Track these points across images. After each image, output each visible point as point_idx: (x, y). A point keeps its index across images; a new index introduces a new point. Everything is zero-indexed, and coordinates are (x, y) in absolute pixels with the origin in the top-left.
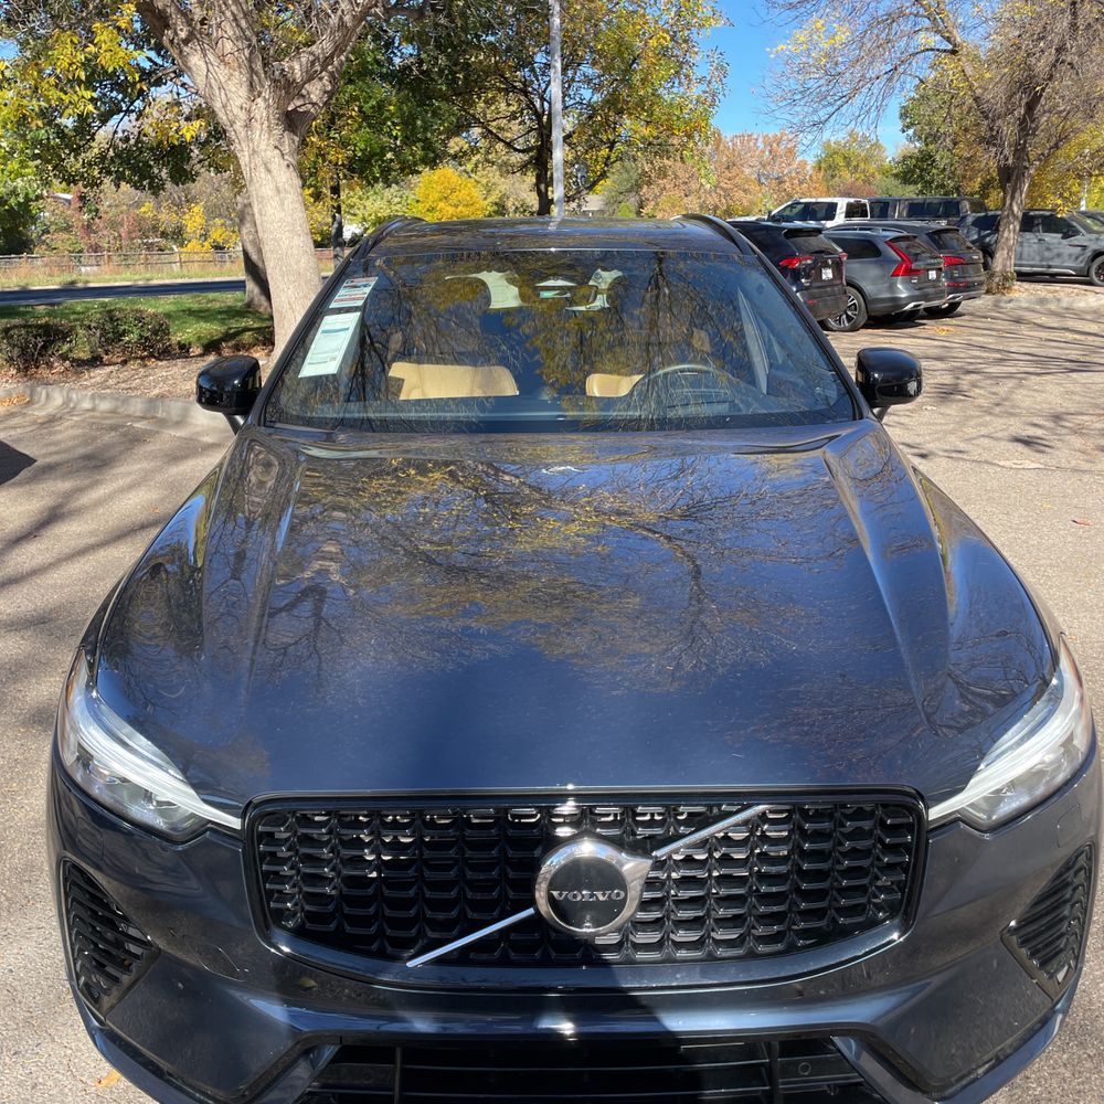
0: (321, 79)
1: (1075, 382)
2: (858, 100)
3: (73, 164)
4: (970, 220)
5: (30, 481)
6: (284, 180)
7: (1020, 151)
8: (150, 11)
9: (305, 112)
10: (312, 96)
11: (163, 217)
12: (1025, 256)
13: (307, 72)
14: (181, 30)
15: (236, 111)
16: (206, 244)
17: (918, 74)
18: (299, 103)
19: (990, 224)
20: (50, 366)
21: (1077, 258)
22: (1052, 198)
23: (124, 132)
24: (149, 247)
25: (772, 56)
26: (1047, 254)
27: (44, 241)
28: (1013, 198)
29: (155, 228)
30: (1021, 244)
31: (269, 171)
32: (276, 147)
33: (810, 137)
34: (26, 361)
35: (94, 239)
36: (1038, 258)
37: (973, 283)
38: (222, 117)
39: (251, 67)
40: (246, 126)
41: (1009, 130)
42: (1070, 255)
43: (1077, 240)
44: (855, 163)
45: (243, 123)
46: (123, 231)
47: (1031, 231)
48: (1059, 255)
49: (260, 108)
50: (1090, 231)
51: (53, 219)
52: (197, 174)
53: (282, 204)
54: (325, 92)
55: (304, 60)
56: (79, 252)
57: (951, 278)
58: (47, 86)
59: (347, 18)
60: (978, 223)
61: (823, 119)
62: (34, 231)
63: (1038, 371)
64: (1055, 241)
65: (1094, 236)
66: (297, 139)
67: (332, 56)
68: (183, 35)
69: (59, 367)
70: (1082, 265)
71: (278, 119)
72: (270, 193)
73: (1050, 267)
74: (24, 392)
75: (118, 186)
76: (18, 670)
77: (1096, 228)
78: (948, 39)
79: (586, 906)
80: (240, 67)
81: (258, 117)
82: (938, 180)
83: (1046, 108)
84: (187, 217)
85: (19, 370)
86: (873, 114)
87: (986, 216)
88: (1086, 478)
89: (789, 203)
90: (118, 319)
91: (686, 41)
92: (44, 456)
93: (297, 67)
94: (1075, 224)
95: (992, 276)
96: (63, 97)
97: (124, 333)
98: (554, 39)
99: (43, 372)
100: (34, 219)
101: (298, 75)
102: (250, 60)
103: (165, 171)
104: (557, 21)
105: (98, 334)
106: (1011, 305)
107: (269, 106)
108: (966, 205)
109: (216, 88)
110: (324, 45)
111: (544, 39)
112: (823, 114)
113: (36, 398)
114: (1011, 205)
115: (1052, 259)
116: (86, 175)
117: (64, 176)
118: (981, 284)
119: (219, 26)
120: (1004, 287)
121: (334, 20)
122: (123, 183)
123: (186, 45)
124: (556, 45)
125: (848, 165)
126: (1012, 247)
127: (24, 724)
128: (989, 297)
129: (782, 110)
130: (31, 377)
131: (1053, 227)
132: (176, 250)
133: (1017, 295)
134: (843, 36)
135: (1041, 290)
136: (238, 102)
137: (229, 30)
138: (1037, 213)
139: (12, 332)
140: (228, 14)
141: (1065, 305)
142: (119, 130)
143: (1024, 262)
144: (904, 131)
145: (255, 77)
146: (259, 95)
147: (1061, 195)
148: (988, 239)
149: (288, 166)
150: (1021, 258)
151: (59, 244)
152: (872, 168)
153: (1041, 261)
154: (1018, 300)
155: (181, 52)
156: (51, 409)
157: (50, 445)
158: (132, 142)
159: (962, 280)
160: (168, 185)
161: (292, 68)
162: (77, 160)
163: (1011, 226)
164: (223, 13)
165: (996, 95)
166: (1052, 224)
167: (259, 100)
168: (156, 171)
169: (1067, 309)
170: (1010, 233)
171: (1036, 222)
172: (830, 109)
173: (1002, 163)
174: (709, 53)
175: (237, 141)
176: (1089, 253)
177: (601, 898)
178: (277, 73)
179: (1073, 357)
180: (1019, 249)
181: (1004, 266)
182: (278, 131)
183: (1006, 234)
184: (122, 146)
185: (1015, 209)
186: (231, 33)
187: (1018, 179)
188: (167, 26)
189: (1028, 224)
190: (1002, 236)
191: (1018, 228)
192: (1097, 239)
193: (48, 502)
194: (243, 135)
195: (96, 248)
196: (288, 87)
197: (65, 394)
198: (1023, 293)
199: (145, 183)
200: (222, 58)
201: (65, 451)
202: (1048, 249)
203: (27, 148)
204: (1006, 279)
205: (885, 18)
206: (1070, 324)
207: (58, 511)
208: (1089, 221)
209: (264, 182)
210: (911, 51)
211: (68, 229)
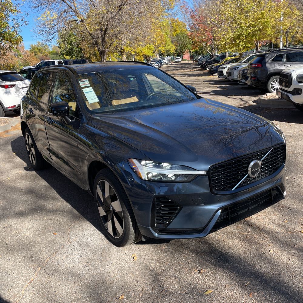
44: (41, 51)
89: (41, 62)
125: (39, 51)
134: (56, 16)
152: (46, 52)
172: (52, 36)
177: (257, 169)
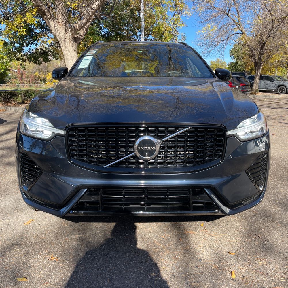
0: (83, 30)
1: (273, 110)
2: (219, 46)
3: (18, 56)
4: (247, 77)
5: (6, 124)
6: (73, 54)
7: (259, 59)
8: (41, 11)
9: (79, 38)
10: (81, 34)
11: (41, 76)
12: (261, 86)
13: (80, 27)
14: (48, 16)
15: (62, 36)
16: (52, 83)
17: (234, 39)
18: (78, 35)
19: (252, 78)
20: (11, 103)
21: (274, 87)
22: (268, 72)
23: (32, 48)
24: (37, 83)
25: (197, 34)
26: (267, 86)
27: (10, 81)
28: (258, 71)
29: (39, 79)
30: (260, 83)
31: (70, 52)
32: (71, 46)
33: (207, 55)
34: (5, 101)
35: (22, 81)
36: (264, 87)
37: (248, 90)
38: (58, 38)
39: (66, 26)
40: (64, 40)
41: (257, 53)
42: (273, 86)
43: (274, 82)
45: (63, 40)
46: (30, 79)
47: (262, 80)
48: (270, 86)
49: (68, 36)
50: (277, 80)
51: (12, 76)
52: (50, 60)
53: (73, 60)
54: (84, 33)
55: (79, 24)
56: (19, 84)
57: (242, 89)
58: (14, 27)
59: (90, 13)
60: (249, 78)
61: (210, 50)
62: (7, 79)
63: (264, 108)
64: (269, 82)
65: (278, 81)
66: (77, 44)
67: (86, 23)
68: (49, 17)
69: (13, 103)
70: (276, 89)
71: (72, 39)
72: (70, 57)
73: (267, 89)
74: (4, 108)
75: (30, 62)
76: (3, 156)
77: (279, 80)
78: (241, 31)
79: (146, 151)
80: (63, 25)
81: (67, 38)
82: (239, 68)
83: (266, 48)
84: (47, 76)
85: (3, 104)
86: (222, 49)
87: (251, 76)
88: (275, 127)
90: (29, 92)
91: (175, 30)
92: (10, 120)
93: (77, 25)
94: (274, 78)
95: (253, 90)
96: (18, 30)
97: (31, 95)
98: (142, 28)
99: (9, 104)
100: (7, 76)
101: (78, 28)
102: (65, 24)
103: (42, 59)
104: (143, 23)
105: (24, 96)
106: (257, 97)
107: (70, 35)
108: (246, 74)
109: (57, 31)
110: (84, 20)
111: (140, 28)
112: (210, 49)
113: (8, 110)
114: (257, 72)
115: (268, 87)
116: (22, 59)
117: (16, 58)
118: (250, 91)
119: (58, 15)
120: (255, 93)
121: (87, 14)
122: (31, 62)
123: (49, 19)
124: (143, 29)
126: (257, 84)
127: (5, 165)
128: (252, 95)
129: (200, 48)
130: (6, 105)
131: (268, 79)
132: (44, 84)
133: (259, 95)
134: (215, 29)
135: (265, 94)
136: (62, 34)
137: (60, 16)
138: (264, 75)
139: (2, 94)
140: (60, 12)
141: (271, 97)
142: (31, 47)
143: (261, 88)
144: (231, 57)
145: (67, 28)
146: (68, 33)
147: (270, 72)
148: (252, 82)
149: (74, 51)
150: (260, 87)
151: (13, 82)
153: (265, 87)
154: (259, 96)
155: (48, 21)
156: (11, 112)
157: (11, 118)
158: (34, 51)
159: (245, 89)
160: (43, 62)
161: (76, 26)
162: (20, 55)
163: (257, 78)
164: (59, 12)
165: (253, 44)
166: (268, 78)
167: (67, 34)
168: (40, 59)
169: (272, 98)
170: (257, 80)
171: (264, 78)
172: (212, 48)
173: (255, 61)
174: (182, 34)
175: (62, 44)
176: (277, 86)
177: (150, 149)
178: (72, 27)
179: (273, 106)
180: (260, 85)
181: (256, 88)
182: (72, 42)
183: (256, 80)
184: (31, 52)
185: (258, 73)
186: (61, 17)
187: (259, 66)
188: (45, 15)
189: (262, 78)
190: (255, 80)
191: (259, 78)
192: (279, 82)
193: (11, 128)
194: (63, 42)
195: (23, 83)
196: (75, 31)
197: (15, 109)
198: (260, 95)
199: (37, 62)
200: (58, 23)
201: (15, 119)
202: (267, 85)
203: (7, 51)
204: (256, 91)
205: (225, 25)
206: (272, 101)
207: (13, 130)
208: (277, 78)
209: (68, 55)
210: (232, 34)
211: (16, 78)
